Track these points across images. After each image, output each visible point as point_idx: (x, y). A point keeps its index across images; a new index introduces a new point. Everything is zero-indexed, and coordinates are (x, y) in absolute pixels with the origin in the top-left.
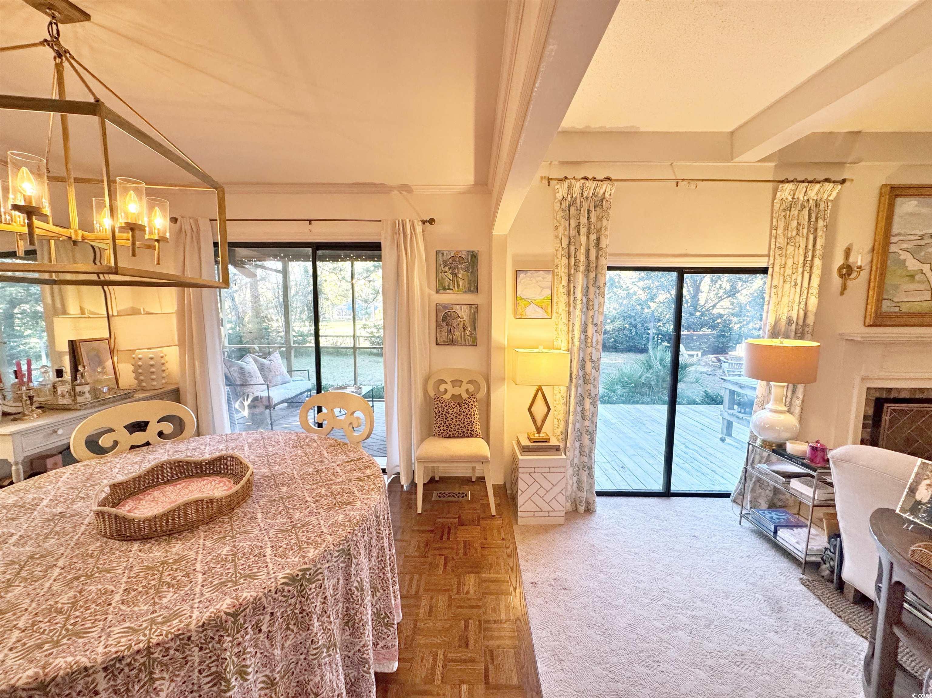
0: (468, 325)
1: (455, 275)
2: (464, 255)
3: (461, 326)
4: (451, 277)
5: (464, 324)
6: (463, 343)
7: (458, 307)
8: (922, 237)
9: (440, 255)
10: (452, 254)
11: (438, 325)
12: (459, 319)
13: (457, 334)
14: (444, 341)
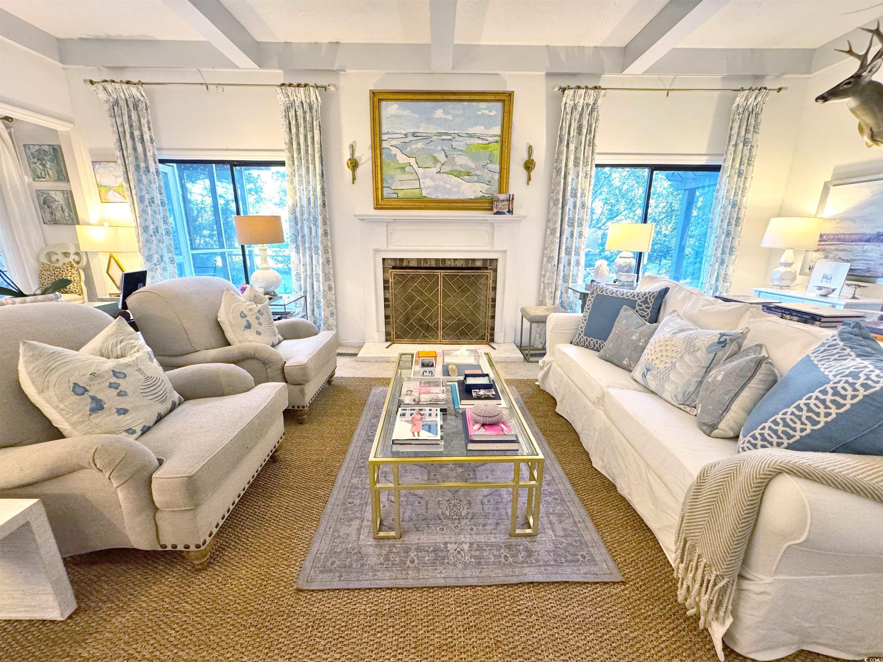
0: (65, 207)
1: (44, 165)
2: (46, 148)
3: (60, 208)
4: (41, 167)
5: (62, 207)
6: (65, 222)
7: (53, 192)
8: (406, 135)
9: (27, 148)
10: (37, 148)
11: (41, 208)
12: (57, 203)
13: (58, 215)
14: (50, 221)
